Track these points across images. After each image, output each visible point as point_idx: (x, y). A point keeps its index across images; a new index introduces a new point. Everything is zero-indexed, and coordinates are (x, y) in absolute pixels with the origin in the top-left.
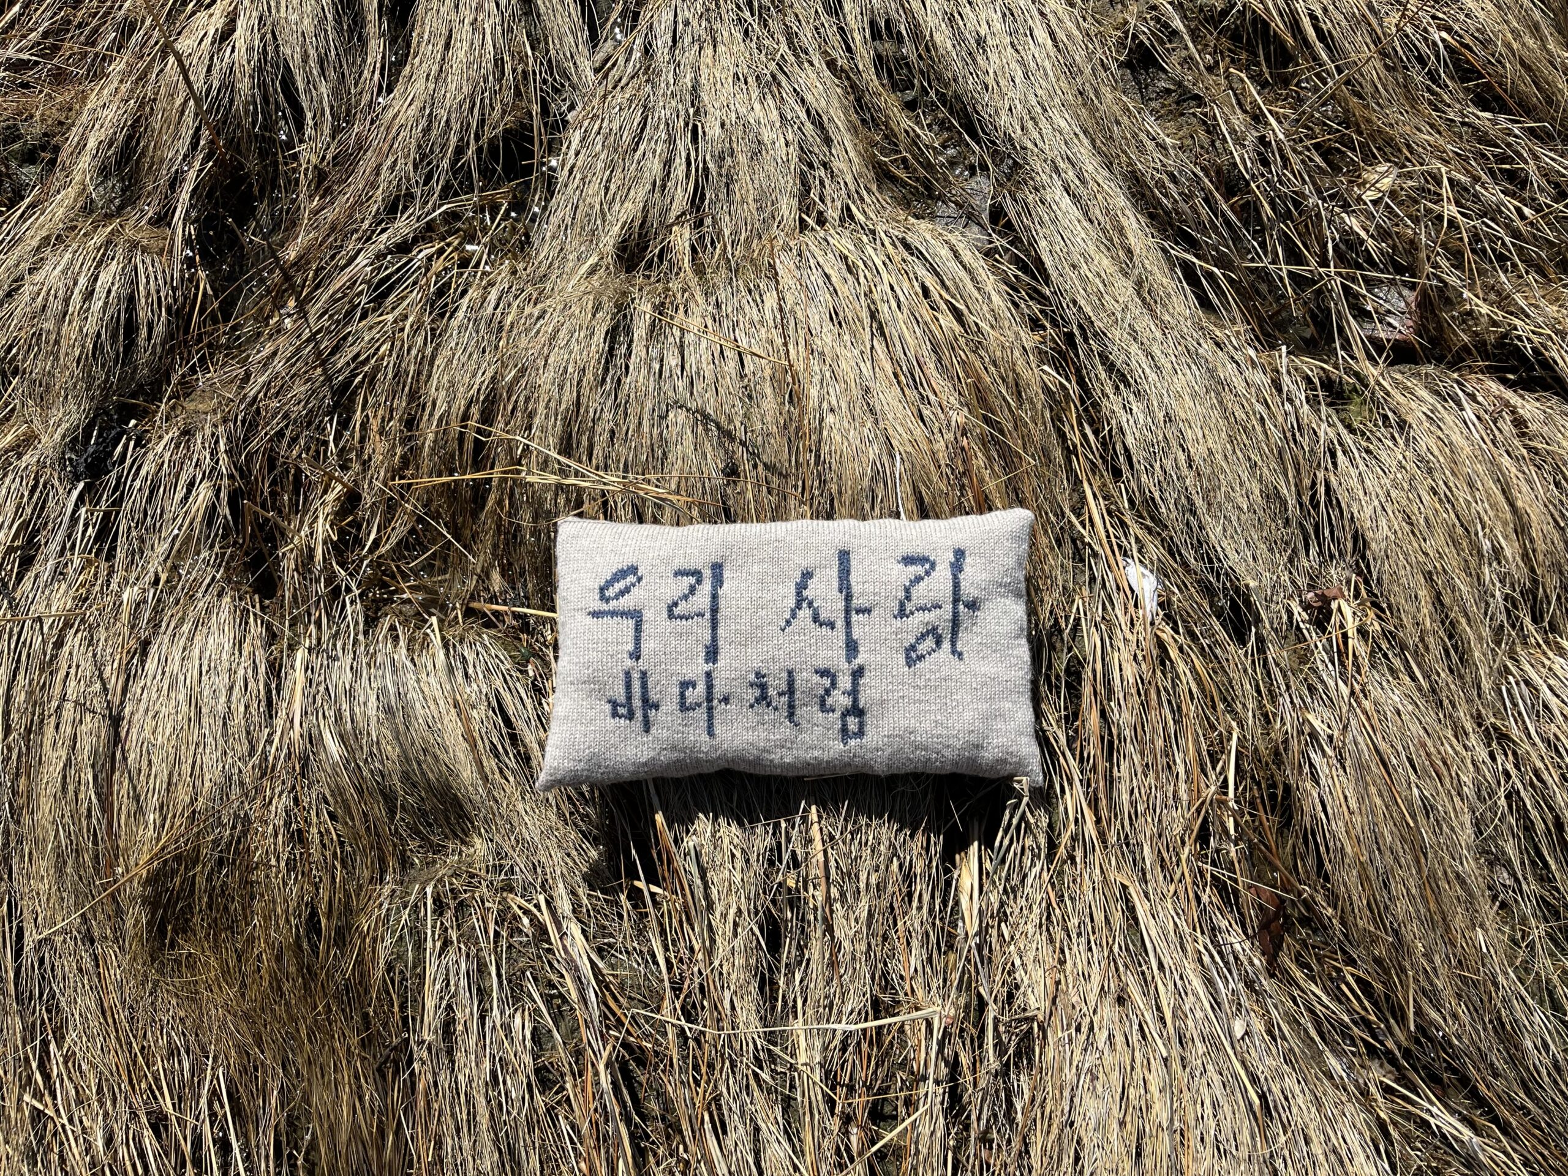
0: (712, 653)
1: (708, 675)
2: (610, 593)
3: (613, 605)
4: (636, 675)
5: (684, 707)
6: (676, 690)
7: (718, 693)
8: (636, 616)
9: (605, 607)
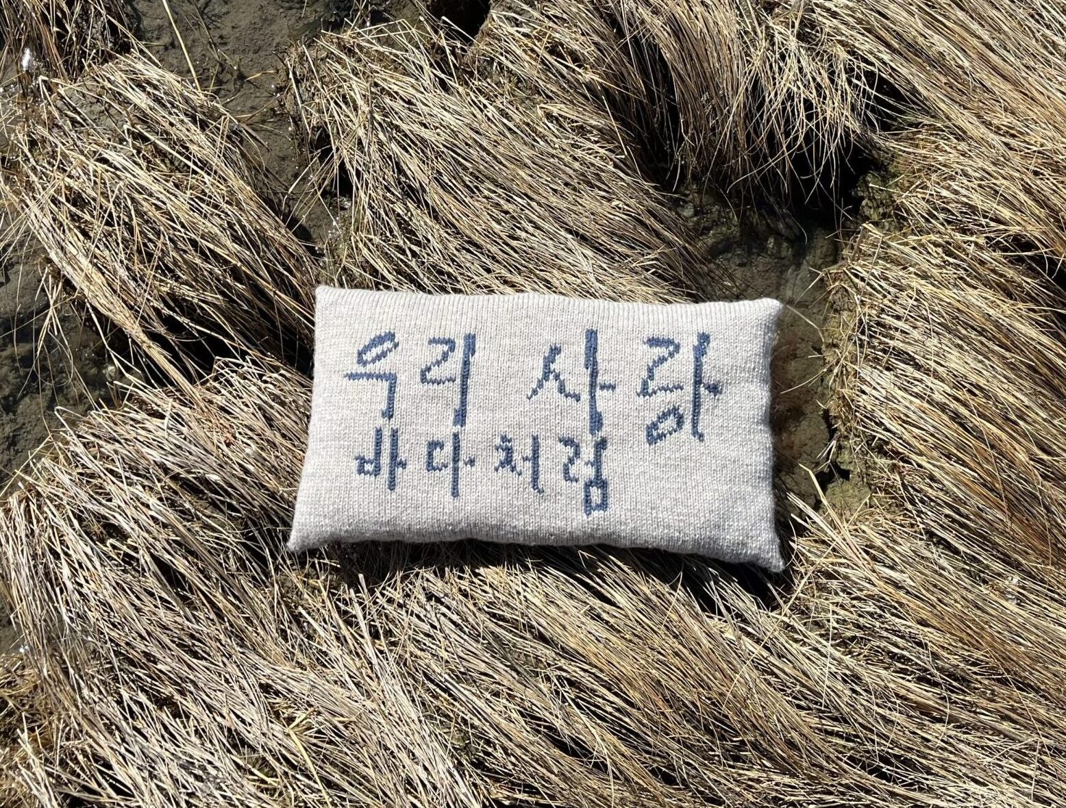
0: (461, 417)
1: (456, 436)
2: (368, 356)
3: (370, 368)
4: (387, 434)
5: (430, 466)
6: (425, 451)
7: (464, 456)
8: (392, 379)
9: (361, 370)
